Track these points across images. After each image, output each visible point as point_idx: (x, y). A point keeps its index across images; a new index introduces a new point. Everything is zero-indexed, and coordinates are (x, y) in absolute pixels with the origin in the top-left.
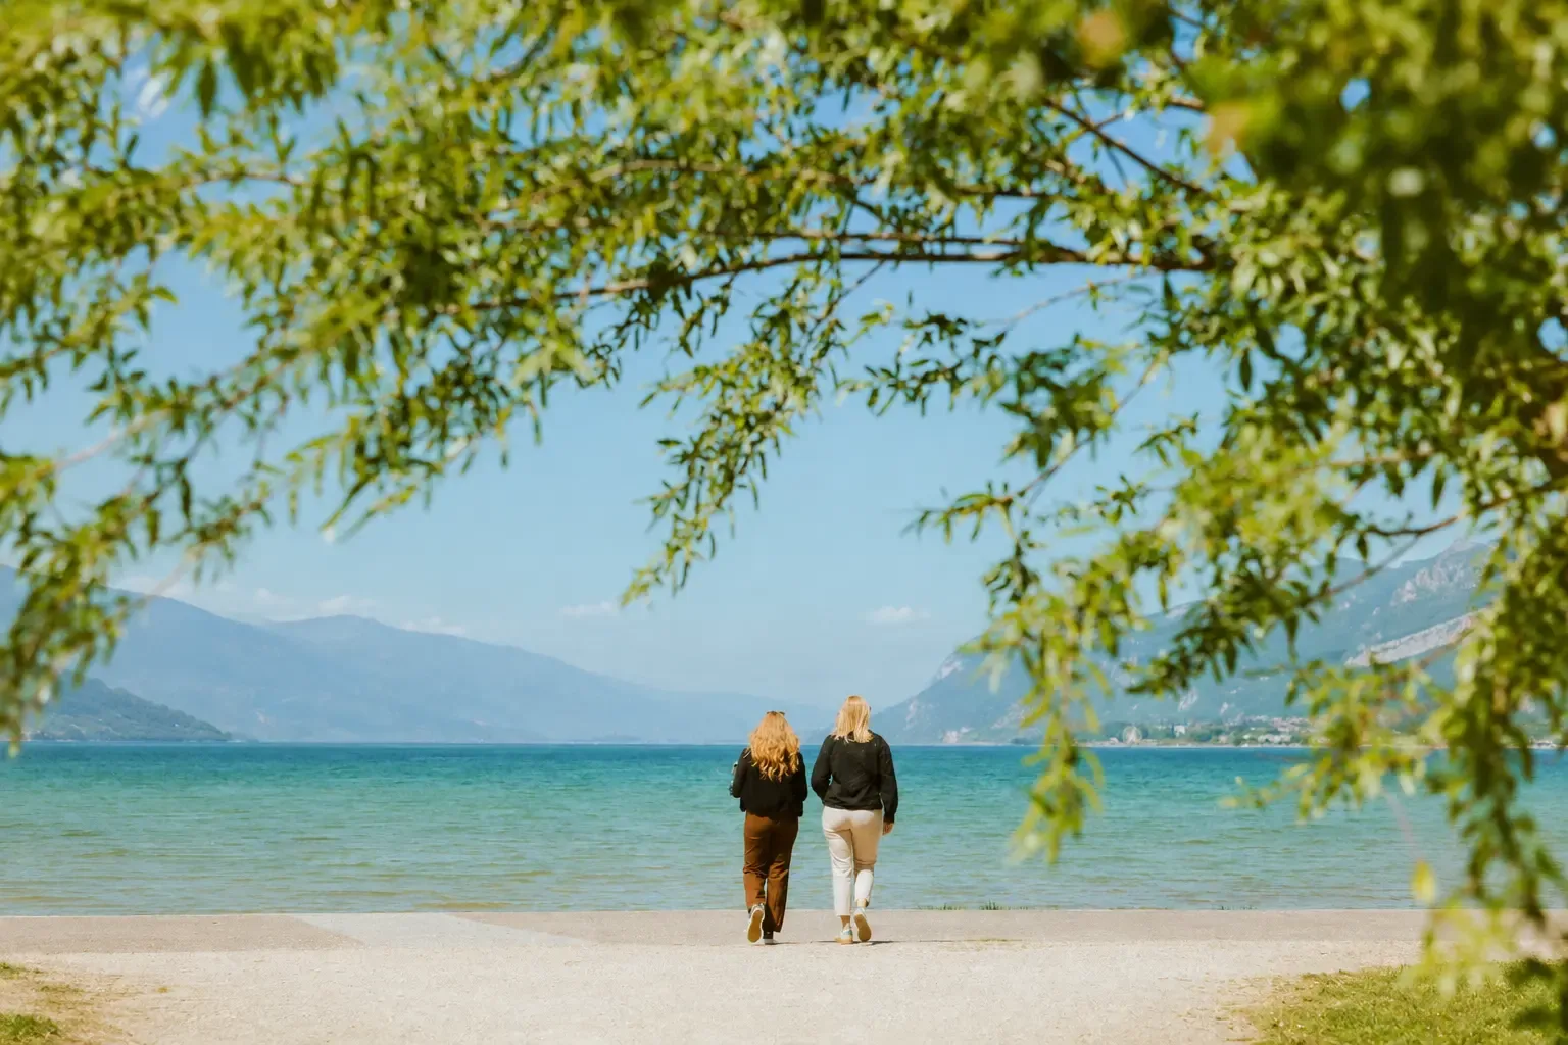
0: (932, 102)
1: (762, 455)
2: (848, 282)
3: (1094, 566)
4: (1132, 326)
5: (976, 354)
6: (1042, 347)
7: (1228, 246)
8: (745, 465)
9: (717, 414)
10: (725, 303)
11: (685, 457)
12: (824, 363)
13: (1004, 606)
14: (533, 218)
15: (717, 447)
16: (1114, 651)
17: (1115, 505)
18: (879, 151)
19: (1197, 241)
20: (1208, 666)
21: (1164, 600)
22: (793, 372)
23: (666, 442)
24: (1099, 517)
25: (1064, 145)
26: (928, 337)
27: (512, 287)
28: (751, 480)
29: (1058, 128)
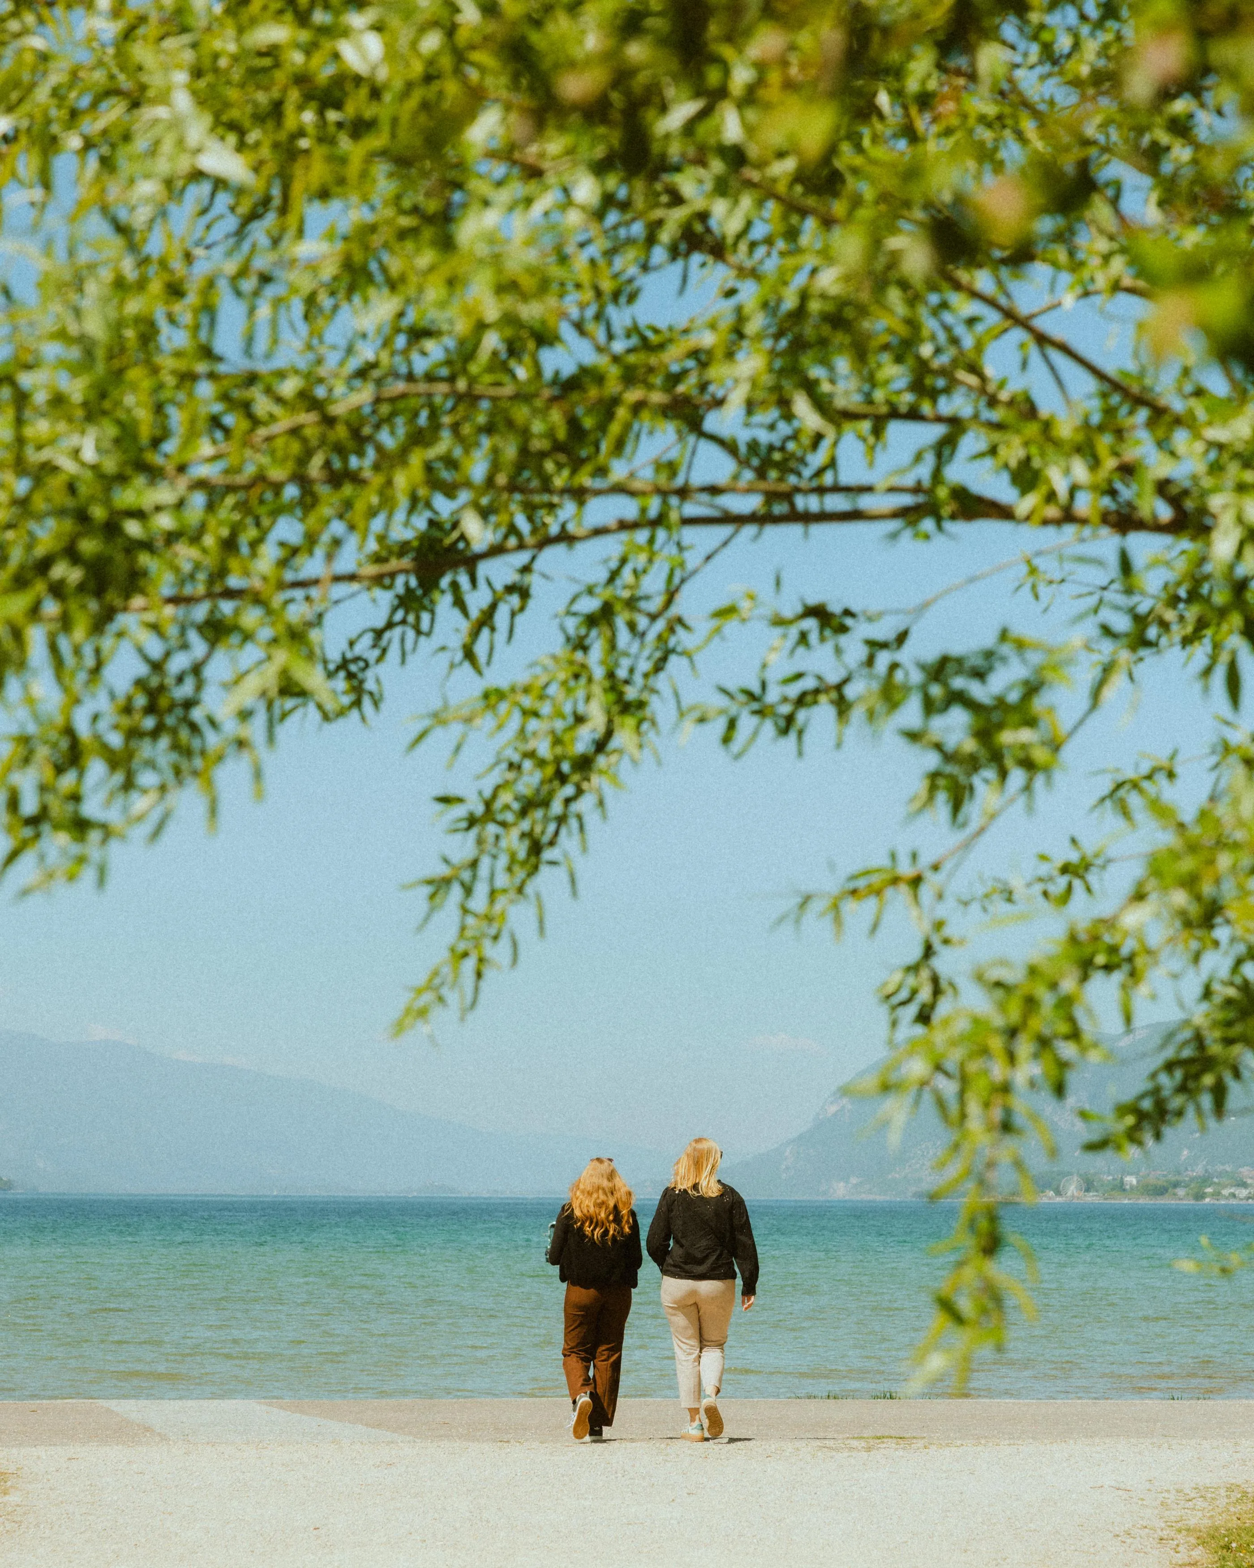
0: (800, 280)
1: (579, 817)
2: (693, 559)
3: (1033, 971)
4: (1080, 617)
5: (870, 662)
6: (956, 649)
7: (1204, 494)
8: (557, 833)
9: (516, 758)
10: (524, 593)
11: (472, 821)
12: (661, 682)
13: (908, 1030)
14: (250, 470)
15: (516, 806)
16: (1060, 1090)
17: (1062, 881)
18: (730, 355)
19: (1163, 487)
20: (1190, 1112)
21: (1128, 1019)
22: (620, 695)
23: (445, 800)
24: (1041, 899)
25: (979, 347)
26: (803, 638)
27: (222, 572)
28: (566, 855)
29: (971, 321)
